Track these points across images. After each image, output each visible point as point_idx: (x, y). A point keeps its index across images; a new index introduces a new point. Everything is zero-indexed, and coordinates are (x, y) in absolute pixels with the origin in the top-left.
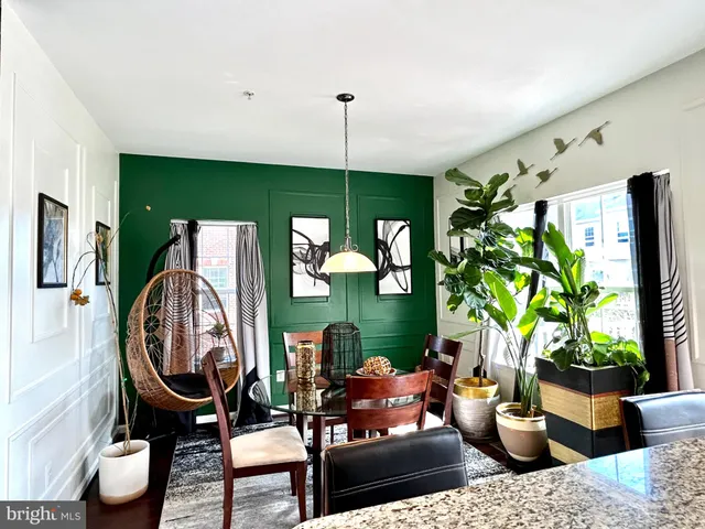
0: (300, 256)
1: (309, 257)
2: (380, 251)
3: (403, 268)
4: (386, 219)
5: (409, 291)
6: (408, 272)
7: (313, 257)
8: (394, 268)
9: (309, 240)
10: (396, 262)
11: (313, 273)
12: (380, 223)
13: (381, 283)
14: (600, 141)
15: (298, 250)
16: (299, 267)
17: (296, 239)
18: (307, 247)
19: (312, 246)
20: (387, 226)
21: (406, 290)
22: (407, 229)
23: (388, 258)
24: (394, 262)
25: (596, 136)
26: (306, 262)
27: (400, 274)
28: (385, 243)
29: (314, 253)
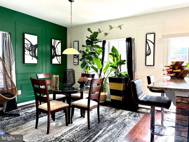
0: (27, 48)
1: (31, 49)
2: (53, 50)
3: (59, 56)
4: (55, 39)
5: (61, 63)
6: (60, 57)
7: (32, 49)
8: (57, 56)
9: (31, 43)
10: (57, 54)
11: (32, 55)
12: (53, 40)
13: (53, 60)
14: (121, 28)
15: (27, 46)
16: (27, 52)
17: (26, 42)
18: (30, 45)
19: (32, 45)
20: (55, 41)
21: (60, 63)
22: (60, 43)
23: (55, 52)
24: (57, 53)
25: (120, 27)
26: (30, 51)
27: (58, 58)
28: (54, 47)
29: (32, 48)
